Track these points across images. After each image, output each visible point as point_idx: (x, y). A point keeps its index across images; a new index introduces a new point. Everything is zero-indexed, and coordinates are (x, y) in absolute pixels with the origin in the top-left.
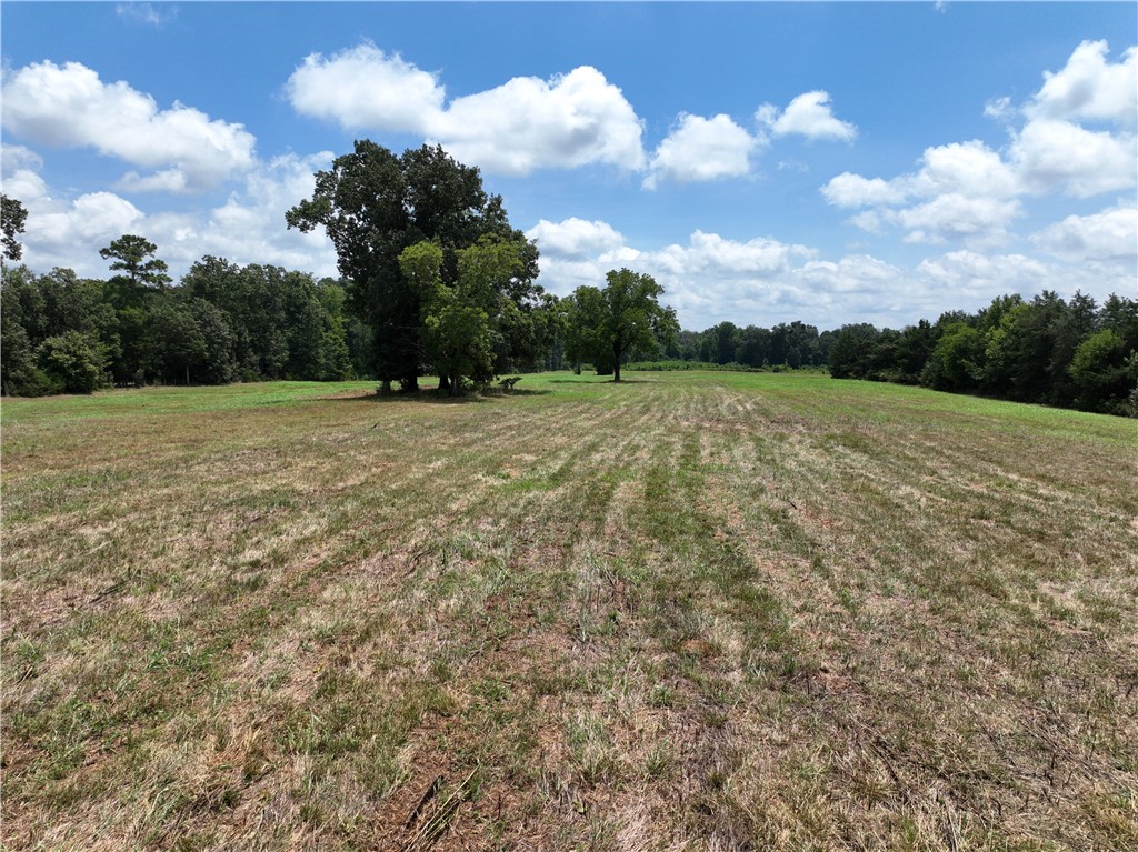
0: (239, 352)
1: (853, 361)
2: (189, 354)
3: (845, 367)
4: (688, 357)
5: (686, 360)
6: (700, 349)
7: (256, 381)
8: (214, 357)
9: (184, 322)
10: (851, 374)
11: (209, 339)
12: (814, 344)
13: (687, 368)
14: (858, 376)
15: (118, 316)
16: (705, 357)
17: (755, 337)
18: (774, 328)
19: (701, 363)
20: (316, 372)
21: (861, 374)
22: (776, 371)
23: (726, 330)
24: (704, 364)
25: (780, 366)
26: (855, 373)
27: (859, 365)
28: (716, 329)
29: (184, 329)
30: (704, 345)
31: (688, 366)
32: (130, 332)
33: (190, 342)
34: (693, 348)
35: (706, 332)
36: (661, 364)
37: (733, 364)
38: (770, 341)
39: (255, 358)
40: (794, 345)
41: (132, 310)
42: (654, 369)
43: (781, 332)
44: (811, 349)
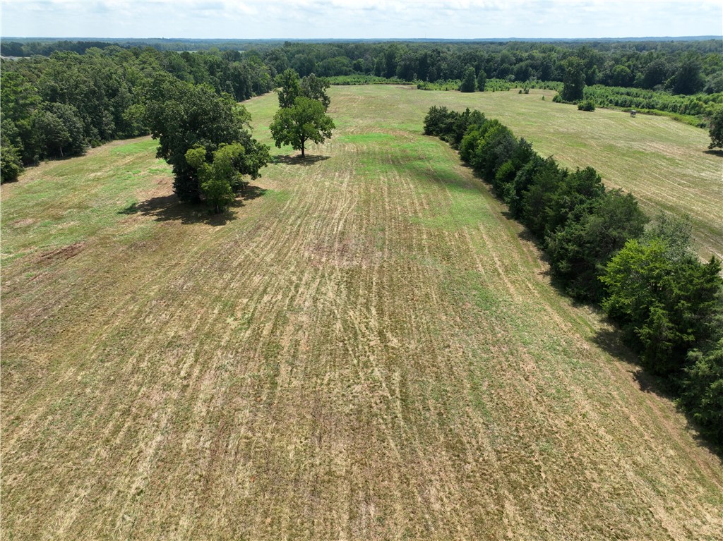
0: (87, 132)
2: (61, 141)
4: (367, 71)
5: (366, 73)
6: (375, 66)
7: (100, 146)
8: (75, 140)
9: (54, 122)
11: (70, 131)
12: (444, 66)
15: (16, 126)
16: (378, 72)
17: (408, 60)
20: (132, 132)
22: (420, 87)
25: (421, 84)
29: (54, 126)
30: (377, 63)
31: (366, 81)
32: (25, 134)
33: (60, 133)
36: (348, 79)
37: (395, 78)
39: (96, 131)
40: (433, 66)
41: (22, 121)
42: (344, 84)
44: (442, 69)
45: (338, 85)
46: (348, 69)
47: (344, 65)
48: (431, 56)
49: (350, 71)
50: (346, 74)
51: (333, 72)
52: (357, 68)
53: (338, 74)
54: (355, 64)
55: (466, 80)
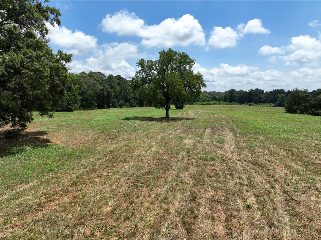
1: (299, 104)
3: (295, 107)
4: (219, 100)
5: (219, 101)
6: (223, 98)
10: (299, 111)
12: (263, 96)
13: (219, 104)
14: (302, 112)
16: (225, 100)
17: (242, 94)
18: (249, 91)
19: (224, 102)
21: (304, 111)
22: (250, 105)
23: (232, 92)
24: (225, 103)
25: (251, 104)
26: (301, 110)
27: (302, 106)
28: (229, 91)
30: (225, 96)
31: (219, 103)
34: (221, 97)
35: (226, 92)
36: (210, 102)
37: (234, 103)
38: (247, 95)
40: (256, 96)
42: (208, 104)
43: (251, 92)
44: (262, 98)
45: (204, 104)
46: (209, 99)
47: (207, 97)
48: (255, 92)
49: (210, 100)
50: (208, 101)
51: (202, 100)
52: (214, 99)
53: (204, 101)
54: (213, 97)
55: (280, 101)
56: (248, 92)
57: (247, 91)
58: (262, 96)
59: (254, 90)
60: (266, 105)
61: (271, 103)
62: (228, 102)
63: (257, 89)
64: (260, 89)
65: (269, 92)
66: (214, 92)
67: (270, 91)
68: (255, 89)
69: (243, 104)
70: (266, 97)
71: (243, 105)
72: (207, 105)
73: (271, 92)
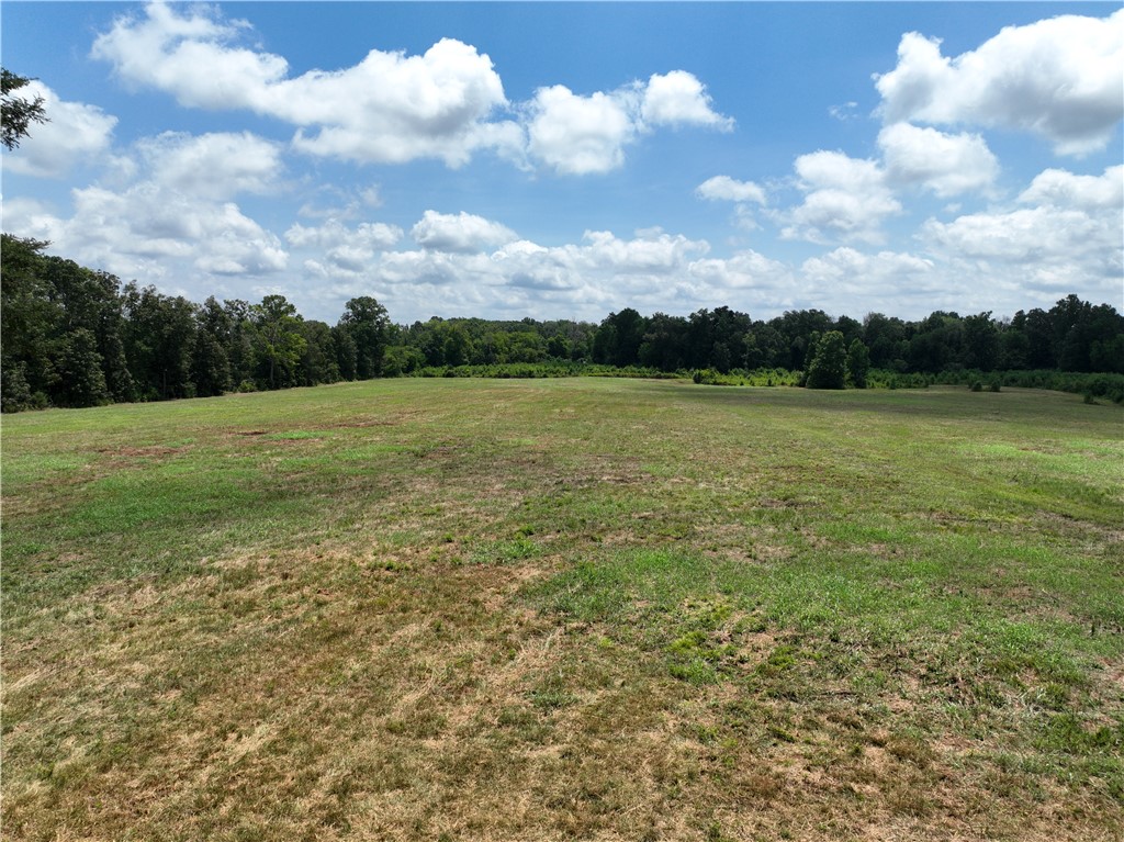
4: (577, 355)
5: (572, 361)
6: (592, 345)
12: (749, 338)
16: (598, 356)
17: (666, 329)
18: (692, 316)
22: (697, 379)
23: (626, 321)
24: (596, 368)
25: (704, 372)
30: (599, 339)
34: (584, 344)
36: (534, 367)
37: (636, 367)
38: (686, 333)
40: (720, 341)
43: (701, 322)
44: (744, 346)
45: (507, 376)
46: (536, 353)
47: (529, 345)
48: (716, 320)
49: (540, 355)
50: (531, 360)
51: (503, 357)
52: (556, 351)
53: (512, 360)
54: (551, 344)
55: (823, 361)
56: (688, 320)
57: (683, 319)
58: (745, 341)
59: (711, 315)
60: (764, 380)
61: (781, 370)
62: (612, 363)
63: (722, 312)
64: (733, 308)
65: (771, 322)
66: (561, 323)
67: (773, 318)
68: (716, 310)
69: (672, 374)
70: (761, 343)
71: (669, 378)
72: (520, 377)
73: (776, 323)
